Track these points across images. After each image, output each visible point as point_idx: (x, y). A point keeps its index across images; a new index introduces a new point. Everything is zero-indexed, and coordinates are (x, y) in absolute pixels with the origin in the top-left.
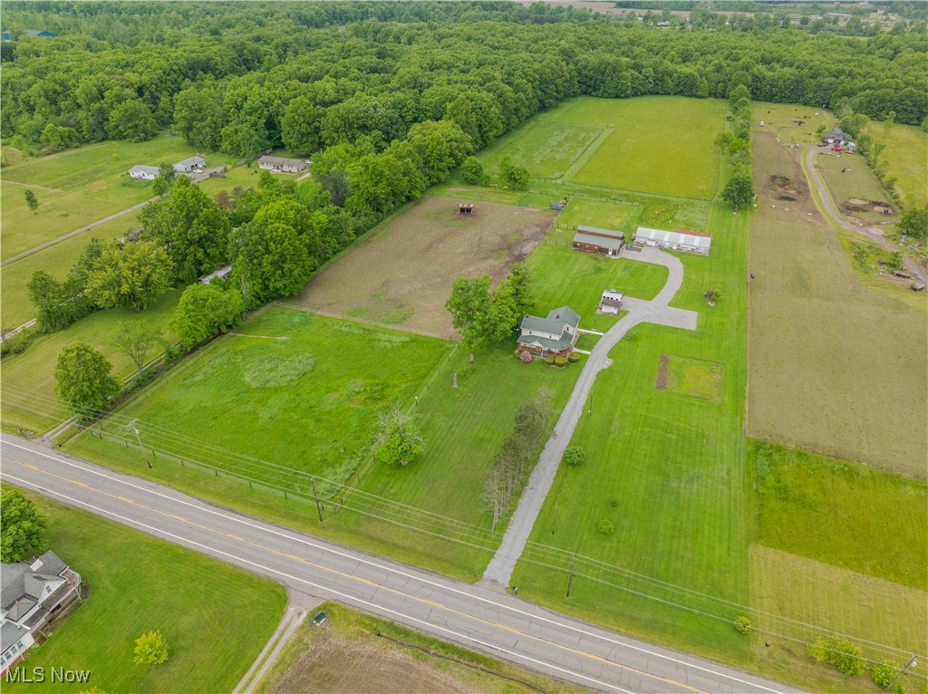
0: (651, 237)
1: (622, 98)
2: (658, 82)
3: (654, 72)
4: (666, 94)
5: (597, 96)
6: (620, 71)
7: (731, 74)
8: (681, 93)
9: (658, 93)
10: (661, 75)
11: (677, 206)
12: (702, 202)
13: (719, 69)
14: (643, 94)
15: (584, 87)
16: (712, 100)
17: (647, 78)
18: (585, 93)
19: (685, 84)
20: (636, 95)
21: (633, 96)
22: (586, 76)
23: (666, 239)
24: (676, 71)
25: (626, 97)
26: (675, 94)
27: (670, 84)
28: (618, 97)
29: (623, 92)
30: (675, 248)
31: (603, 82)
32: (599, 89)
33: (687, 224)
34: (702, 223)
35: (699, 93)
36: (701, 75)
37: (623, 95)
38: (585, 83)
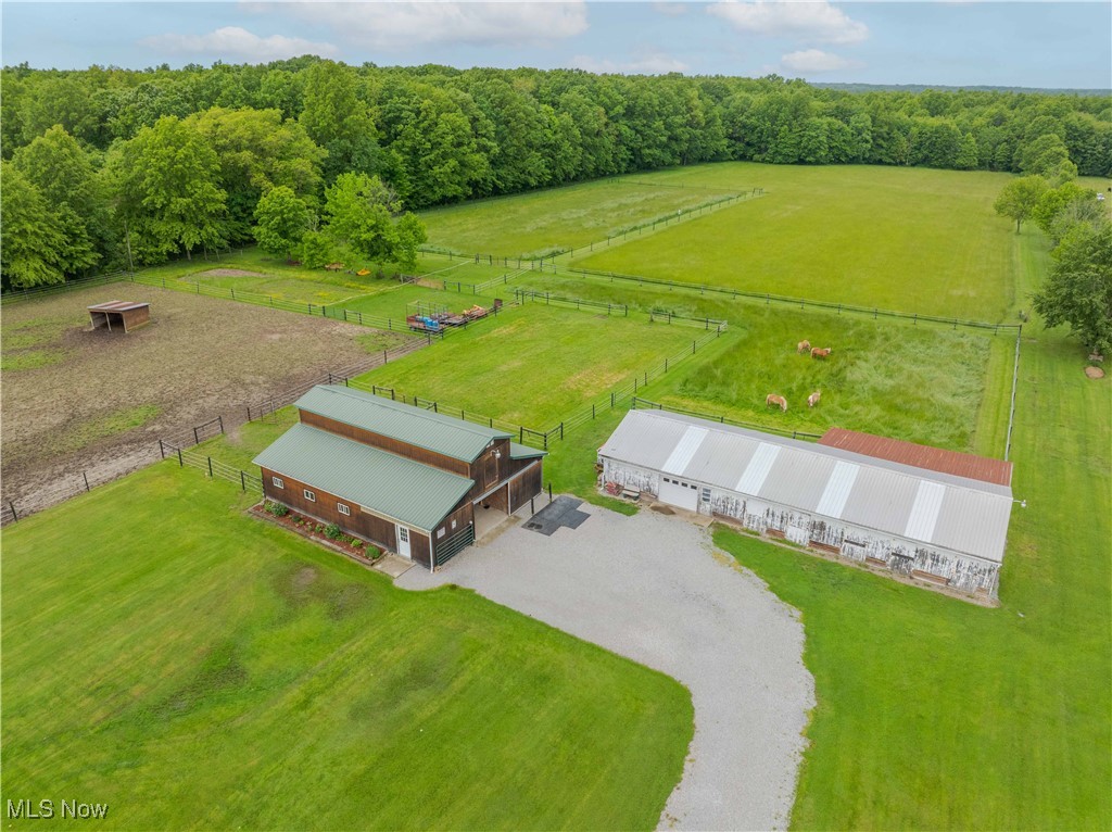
0: (676, 464)
1: (810, 163)
2: (881, 142)
3: (873, 121)
4: (896, 164)
5: (764, 161)
6: (806, 116)
7: (1022, 127)
8: (925, 162)
9: (880, 162)
10: (886, 129)
11: (866, 338)
12: (961, 329)
13: (999, 121)
14: (853, 161)
15: (740, 145)
16: (986, 174)
17: (860, 134)
18: (743, 158)
19: (933, 144)
20: (838, 161)
21: (831, 162)
22: (744, 126)
23: (751, 482)
24: (916, 124)
25: (817, 163)
26: (913, 165)
27: (904, 145)
28: (801, 162)
29: (812, 152)
30: (797, 534)
31: (775, 137)
32: (766, 149)
33: (893, 408)
34: (961, 403)
35: (960, 161)
36: (964, 131)
37: (811, 159)
38: (738, 139)
